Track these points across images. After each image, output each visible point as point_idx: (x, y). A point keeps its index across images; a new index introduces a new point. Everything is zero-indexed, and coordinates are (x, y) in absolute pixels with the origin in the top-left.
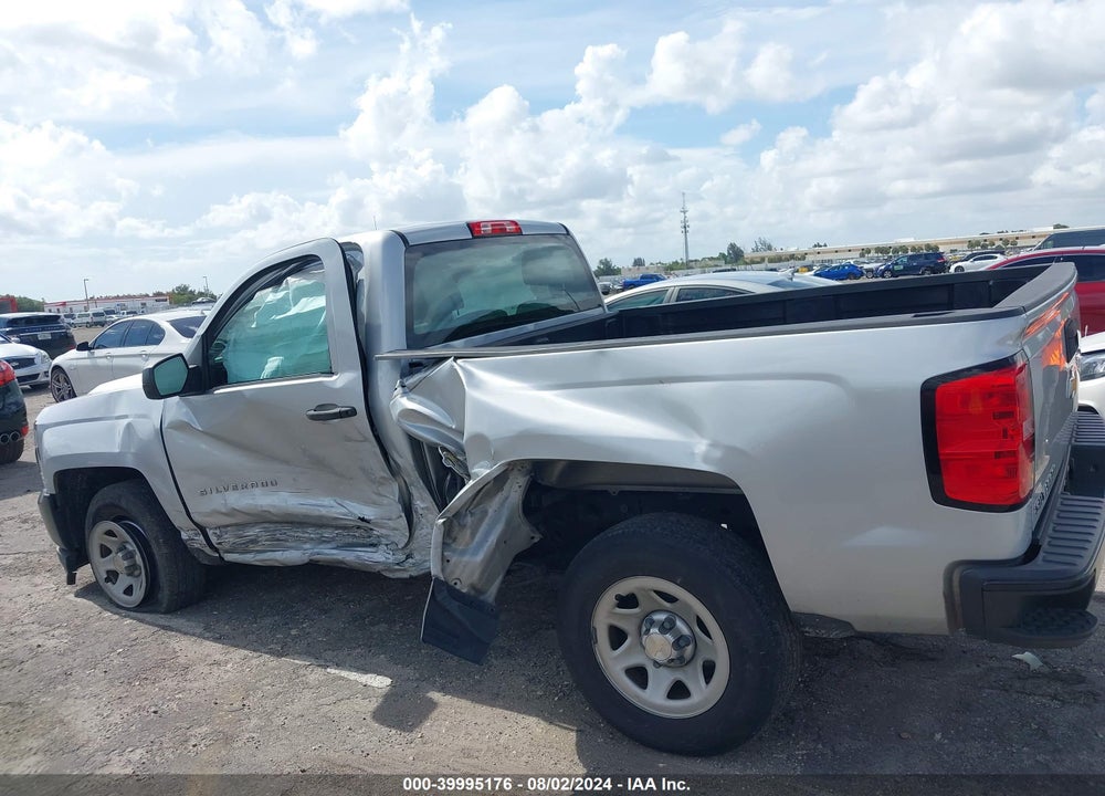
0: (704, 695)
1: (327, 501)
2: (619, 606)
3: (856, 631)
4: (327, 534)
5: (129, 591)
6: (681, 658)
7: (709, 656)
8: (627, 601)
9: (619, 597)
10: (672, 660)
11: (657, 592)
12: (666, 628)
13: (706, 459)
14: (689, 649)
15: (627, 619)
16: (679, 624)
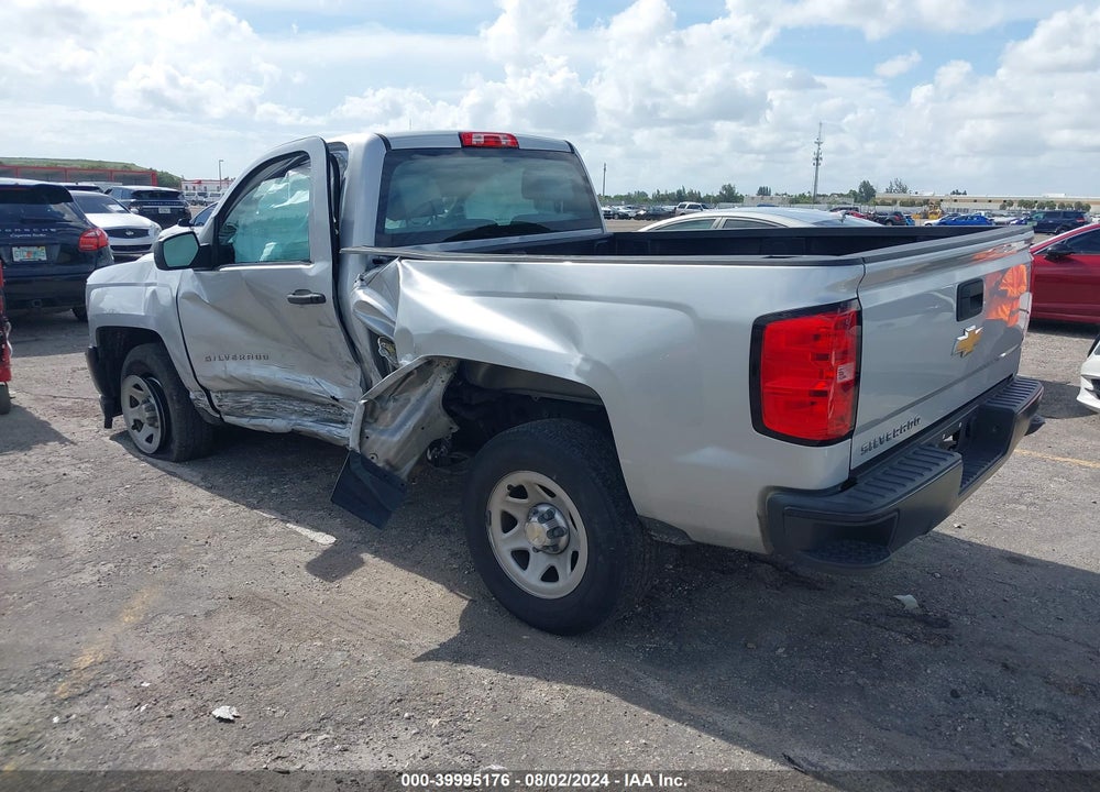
0: (569, 579)
1: (307, 378)
2: (511, 495)
3: (691, 541)
4: (309, 408)
5: (150, 439)
6: (555, 546)
7: (576, 549)
8: (518, 492)
9: (509, 487)
10: (547, 547)
11: (541, 487)
12: (548, 518)
13: (579, 372)
14: (564, 539)
15: (516, 507)
16: (557, 516)
